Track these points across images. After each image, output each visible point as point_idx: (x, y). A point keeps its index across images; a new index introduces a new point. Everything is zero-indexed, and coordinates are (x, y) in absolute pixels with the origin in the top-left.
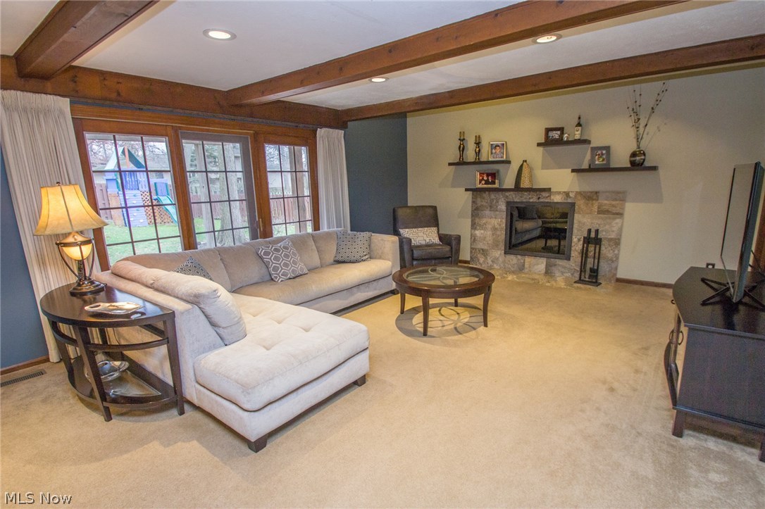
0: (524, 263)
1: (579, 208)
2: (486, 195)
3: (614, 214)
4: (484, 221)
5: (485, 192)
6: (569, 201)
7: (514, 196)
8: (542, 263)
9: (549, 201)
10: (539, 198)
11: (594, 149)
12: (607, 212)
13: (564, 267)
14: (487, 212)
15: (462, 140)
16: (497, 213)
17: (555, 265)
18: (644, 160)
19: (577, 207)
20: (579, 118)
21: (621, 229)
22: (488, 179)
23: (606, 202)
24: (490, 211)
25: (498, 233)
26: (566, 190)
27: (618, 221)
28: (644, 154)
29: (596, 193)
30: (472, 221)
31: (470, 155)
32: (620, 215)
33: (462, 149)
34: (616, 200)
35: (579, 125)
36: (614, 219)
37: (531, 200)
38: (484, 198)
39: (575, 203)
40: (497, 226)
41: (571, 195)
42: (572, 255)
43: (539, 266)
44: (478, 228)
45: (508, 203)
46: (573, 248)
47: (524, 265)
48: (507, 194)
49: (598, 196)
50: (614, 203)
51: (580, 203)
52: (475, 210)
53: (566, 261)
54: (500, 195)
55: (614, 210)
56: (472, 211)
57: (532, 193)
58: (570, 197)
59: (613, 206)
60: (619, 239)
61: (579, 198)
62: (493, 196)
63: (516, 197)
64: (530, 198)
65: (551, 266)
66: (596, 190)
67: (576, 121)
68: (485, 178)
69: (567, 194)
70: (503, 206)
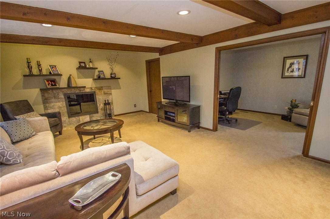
0: (79, 119)
1: (97, 93)
2: (50, 91)
3: (109, 94)
4: (52, 104)
5: (49, 90)
6: (93, 91)
7: (67, 91)
8: (88, 117)
9: (84, 91)
10: (80, 91)
11: (99, 71)
12: (107, 94)
13: (97, 116)
14: (53, 100)
15: (28, 63)
16: (59, 99)
17: (93, 116)
18: (115, 76)
19: (96, 93)
20: (90, 59)
21: (112, 99)
22: (52, 83)
23: (105, 90)
24: (55, 99)
25: (63, 109)
26: (90, 87)
27: (111, 96)
28: (115, 74)
29: (102, 87)
30: (44, 106)
31: (35, 71)
32: (111, 94)
33: (30, 67)
34: (108, 89)
35: (90, 62)
36: (109, 96)
37: (76, 92)
38: (49, 93)
39: (95, 92)
40: (61, 106)
41: (93, 88)
42: (99, 111)
43: (87, 119)
44: (49, 108)
45: (65, 95)
46: (98, 109)
47: (80, 120)
48: (63, 90)
49: (102, 88)
50: (108, 90)
51: (97, 91)
52: (45, 100)
53: (97, 114)
54: (59, 91)
55: (109, 93)
56: (43, 100)
57: (76, 89)
58: (93, 90)
59: (108, 91)
60: (112, 102)
61: (96, 89)
62: (55, 92)
63: (68, 91)
64: (75, 91)
65: (92, 117)
66: (102, 86)
67: (89, 61)
68: (50, 83)
69: (91, 88)
70: (62, 96)
